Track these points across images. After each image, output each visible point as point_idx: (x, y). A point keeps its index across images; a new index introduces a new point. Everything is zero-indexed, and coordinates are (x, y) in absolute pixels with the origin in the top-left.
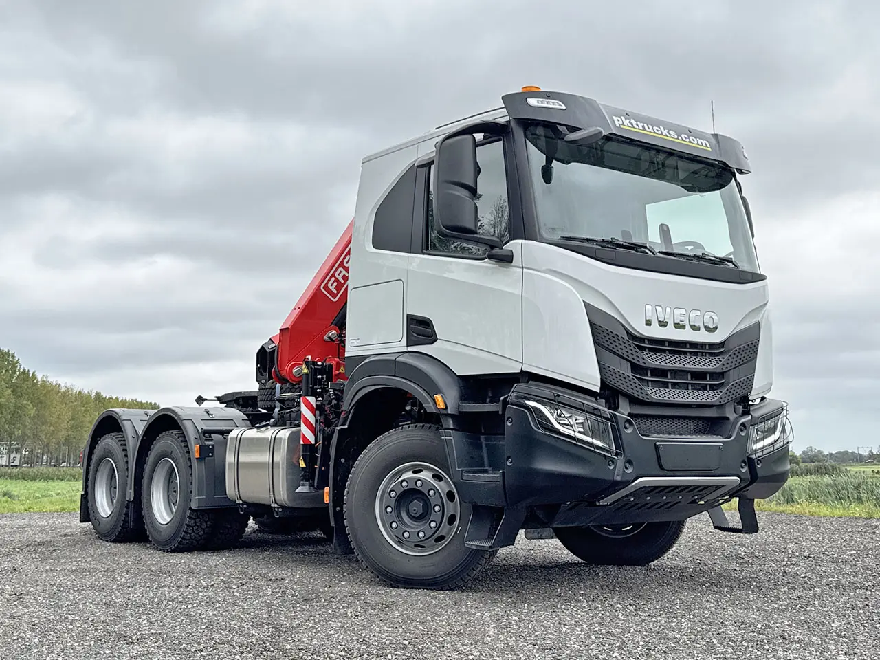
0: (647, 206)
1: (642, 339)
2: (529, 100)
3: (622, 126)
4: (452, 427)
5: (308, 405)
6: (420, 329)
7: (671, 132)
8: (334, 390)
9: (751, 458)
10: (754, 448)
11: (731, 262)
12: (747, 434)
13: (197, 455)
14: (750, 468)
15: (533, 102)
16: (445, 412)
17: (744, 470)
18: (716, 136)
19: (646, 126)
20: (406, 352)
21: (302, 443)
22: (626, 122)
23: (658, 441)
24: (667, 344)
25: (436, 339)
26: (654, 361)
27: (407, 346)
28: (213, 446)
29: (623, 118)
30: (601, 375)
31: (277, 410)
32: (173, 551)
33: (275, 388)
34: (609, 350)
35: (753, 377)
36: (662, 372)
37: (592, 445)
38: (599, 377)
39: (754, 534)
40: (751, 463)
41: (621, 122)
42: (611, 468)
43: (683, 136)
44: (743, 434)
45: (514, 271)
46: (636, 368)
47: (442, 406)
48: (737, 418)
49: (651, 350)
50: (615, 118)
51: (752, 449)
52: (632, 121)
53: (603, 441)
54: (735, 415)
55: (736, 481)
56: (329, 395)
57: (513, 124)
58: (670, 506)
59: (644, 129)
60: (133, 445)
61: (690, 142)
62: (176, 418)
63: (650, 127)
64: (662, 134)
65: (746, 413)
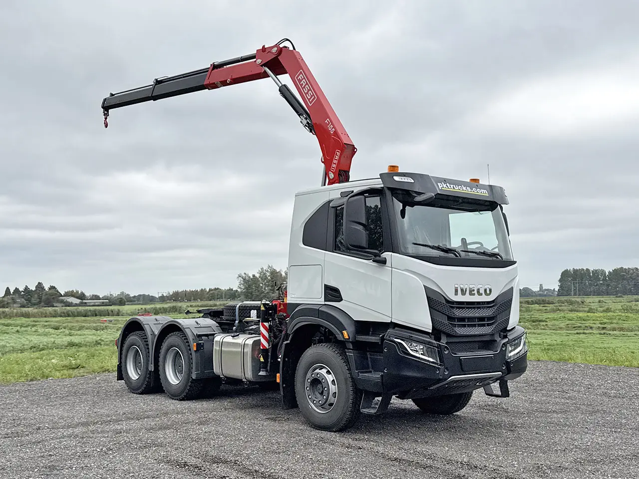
0: (449, 215)
1: (453, 302)
2: (394, 177)
3: (443, 189)
4: (352, 348)
5: (264, 327)
6: (332, 293)
7: (467, 188)
8: (278, 319)
9: (508, 361)
10: (509, 356)
11: (499, 255)
12: (506, 349)
13: (195, 349)
14: (507, 368)
15: (396, 178)
16: (348, 340)
17: (504, 368)
18: (491, 186)
19: (454, 186)
20: (324, 305)
21: (261, 348)
22: (445, 186)
23: (461, 356)
24: (465, 304)
25: (342, 300)
26: (459, 313)
27: (325, 301)
28: (203, 343)
29: (443, 183)
30: (432, 323)
31: (237, 322)
32: (181, 400)
33: (235, 309)
34: (436, 310)
35: (509, 318)
36: (462, 319)
37: (428, 361)
38: (431, 324)
39: (507, 398)
40: (508, 364)
41: (442, 186)
42: (437, 372)
43: (474, 189)
44: (504, 349)
45: (387, 268)
46: (450, 318)
47: (347, 337)
48: (500, 340)
49: (457, 308)
50: (439, 184)
51: (508, 356)
52: (448, 184)
53: (433, 359)
54: (500, 339)
55: (500, 374)
56: (276, 322)
57: (385, 188)
58: (465, 387)
59: (454, 189)
60: (152, 342)
61: (477, 192)
62: (180, 326)
63: (457, 186)
64: (463, 190)
65: (505, 337)
